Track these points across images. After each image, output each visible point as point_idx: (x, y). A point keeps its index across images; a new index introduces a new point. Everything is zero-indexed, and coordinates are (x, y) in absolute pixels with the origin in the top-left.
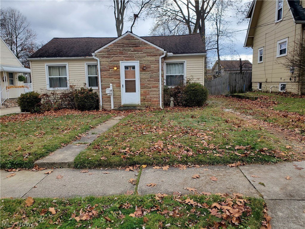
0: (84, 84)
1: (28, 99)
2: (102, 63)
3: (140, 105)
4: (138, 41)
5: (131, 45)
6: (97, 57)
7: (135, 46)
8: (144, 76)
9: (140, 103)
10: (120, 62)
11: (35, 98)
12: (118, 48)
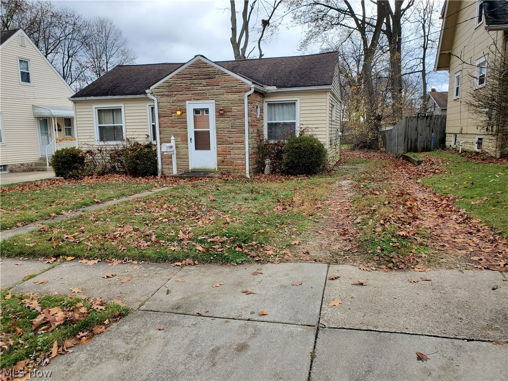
0: (146, 136)
1: (63, 157)
2: (160, 104)
3: (216, 169)
4: (213, 69)
5: (202, 76)
6: (154, 96)
7: (208, 77)
8: (222, 125)
9: (216, 167)
10: (187, 102)
11: (72, 157)
12: (183, 81)
